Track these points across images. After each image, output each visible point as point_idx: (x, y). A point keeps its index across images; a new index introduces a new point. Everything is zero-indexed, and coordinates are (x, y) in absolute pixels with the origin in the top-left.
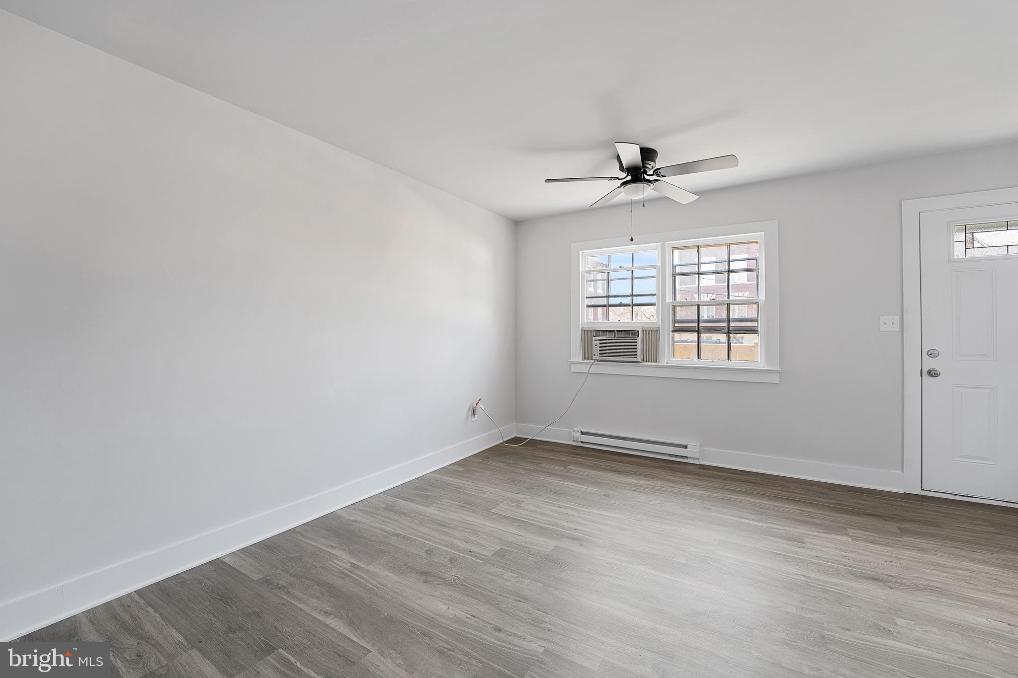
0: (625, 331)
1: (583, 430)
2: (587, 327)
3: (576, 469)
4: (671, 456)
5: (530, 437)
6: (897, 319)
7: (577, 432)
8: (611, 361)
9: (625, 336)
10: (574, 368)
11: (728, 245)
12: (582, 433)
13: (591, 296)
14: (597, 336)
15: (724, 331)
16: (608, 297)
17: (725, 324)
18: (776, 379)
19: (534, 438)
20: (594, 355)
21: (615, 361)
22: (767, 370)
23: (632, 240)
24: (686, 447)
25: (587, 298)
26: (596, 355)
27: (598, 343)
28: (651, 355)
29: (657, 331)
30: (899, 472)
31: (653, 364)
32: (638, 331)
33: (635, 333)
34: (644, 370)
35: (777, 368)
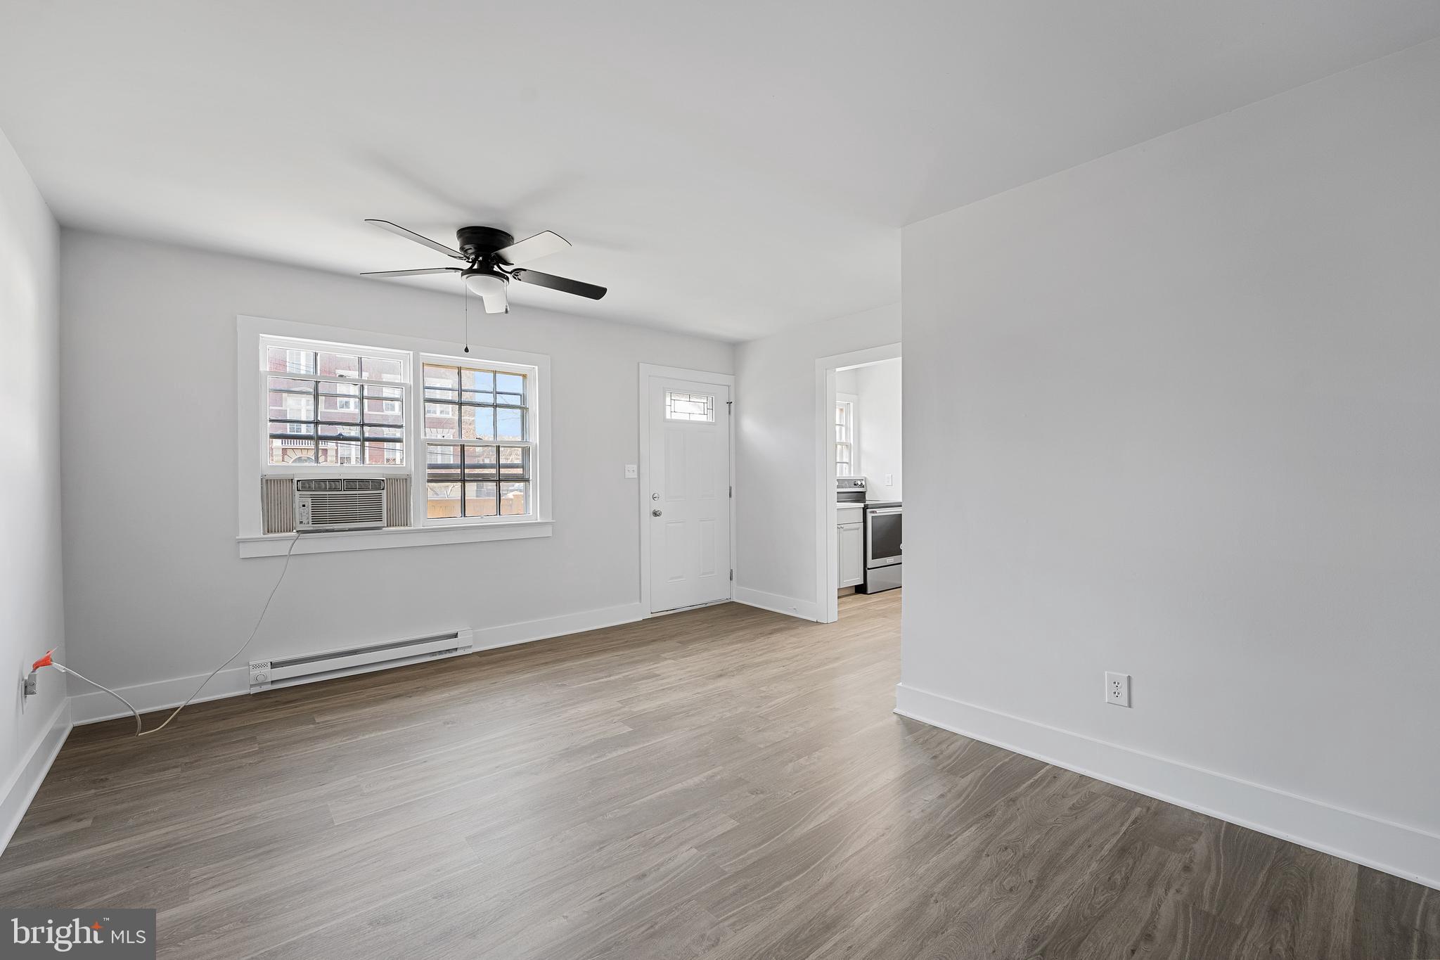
0: (361, 481)
1: (275, 660)
2: (270, 473)
3: (336, 717)
4: (433, 655)
5: (181, 704)
6: (635, 467)
7: (265, 665)
8: (327, 531)
9: (360, 489)
10: (246, 551)
11: (495, 373)
12: (273, 665)
13: (280, 418)
14: (304, 489)
15: (493, 479)
16: (317, 423)
17: (493, 471)
18: (548, 532)
19: (192, 702)
20: (301, 522)
21: (333, 531)
22: (539, 523)
23: (467, 350)
24: (456, 636)
25: (271, 421)
26: (305, 521)
27: (309, 502)
28: (399, 517)
29: (406, 480)
30: (638, 603)
31: (402, 528)
32: (383, 480)
33: (377, 484)
34: (388, 538)
35: (550, 520)
